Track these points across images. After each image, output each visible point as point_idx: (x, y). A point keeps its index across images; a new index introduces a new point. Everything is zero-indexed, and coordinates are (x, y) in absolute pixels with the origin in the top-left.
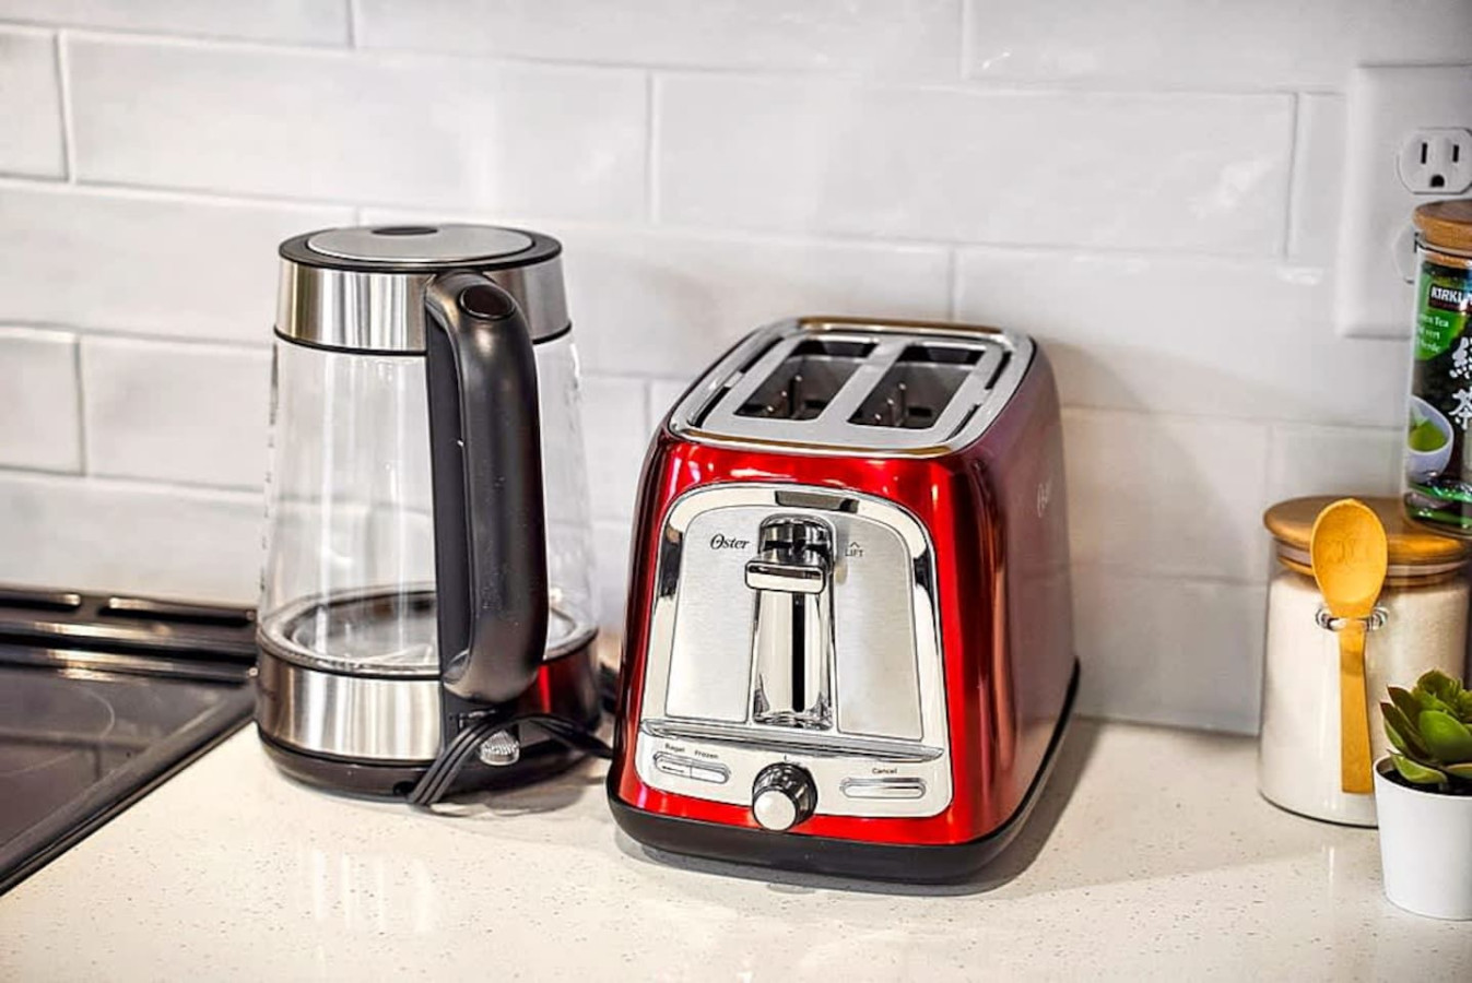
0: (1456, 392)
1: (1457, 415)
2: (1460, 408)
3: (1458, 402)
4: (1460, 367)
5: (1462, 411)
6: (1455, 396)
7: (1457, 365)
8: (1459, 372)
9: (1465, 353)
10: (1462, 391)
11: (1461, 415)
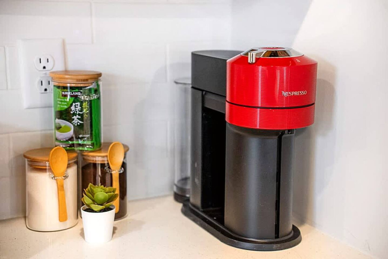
0: (73, 117)
1: (74, 122)
2: (75, 120)
3: (74, 119)
4: (74, 111)
5: (75, 121)
6: (73, 118)
7: (72, 110)
8: (73, 112)
9: (74, 107)
10: (74, 116)
11: (75, 122)
